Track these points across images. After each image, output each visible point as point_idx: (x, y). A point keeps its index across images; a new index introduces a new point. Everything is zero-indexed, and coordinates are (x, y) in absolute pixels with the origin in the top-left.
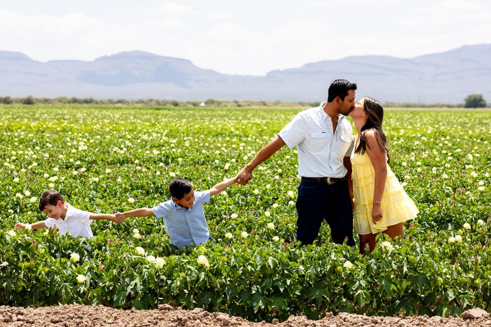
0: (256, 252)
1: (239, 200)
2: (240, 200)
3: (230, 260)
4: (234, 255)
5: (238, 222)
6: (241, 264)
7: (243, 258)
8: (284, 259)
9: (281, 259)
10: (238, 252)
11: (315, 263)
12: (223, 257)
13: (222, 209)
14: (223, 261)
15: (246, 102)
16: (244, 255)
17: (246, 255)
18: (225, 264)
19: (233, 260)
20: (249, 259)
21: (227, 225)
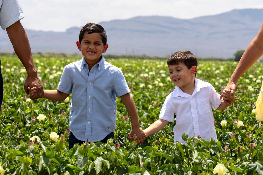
0: (77, 152)
1: (46, 106)
2: (48, 106)
3: (38, 162)
4: (44, 154)
5: (46, 126)
6: (55, 169)
7: (58, 160)
8: (120, 160)
9: (115, 161)
10: (49, 150)
11: (169, 167)
12: (25, 158)
13: (26, 112)
14: (26, 164)
15: (49, 53)
16: (59, 155)
17: (62, 155)
18: (30, 169)
19: (42, 162)
20: (67, 162)
21: (32, 130)
